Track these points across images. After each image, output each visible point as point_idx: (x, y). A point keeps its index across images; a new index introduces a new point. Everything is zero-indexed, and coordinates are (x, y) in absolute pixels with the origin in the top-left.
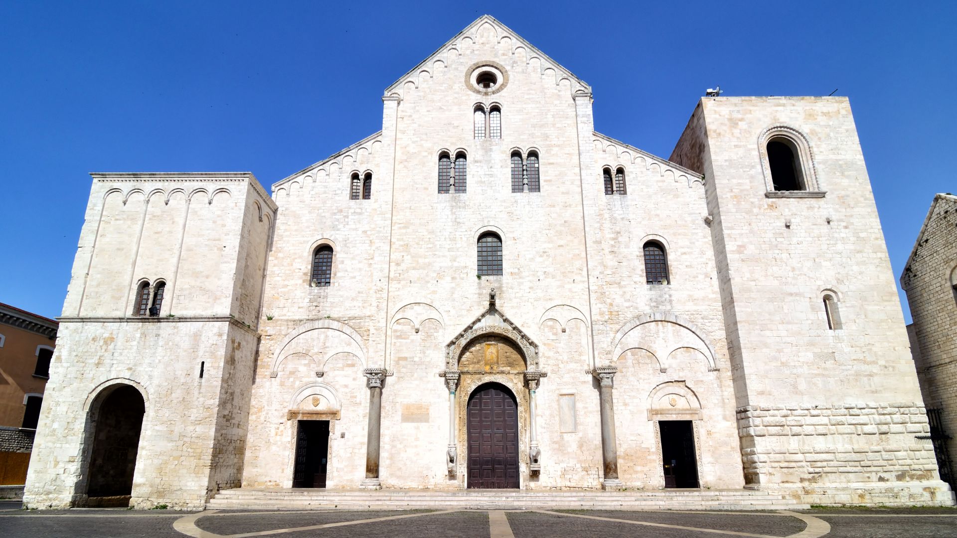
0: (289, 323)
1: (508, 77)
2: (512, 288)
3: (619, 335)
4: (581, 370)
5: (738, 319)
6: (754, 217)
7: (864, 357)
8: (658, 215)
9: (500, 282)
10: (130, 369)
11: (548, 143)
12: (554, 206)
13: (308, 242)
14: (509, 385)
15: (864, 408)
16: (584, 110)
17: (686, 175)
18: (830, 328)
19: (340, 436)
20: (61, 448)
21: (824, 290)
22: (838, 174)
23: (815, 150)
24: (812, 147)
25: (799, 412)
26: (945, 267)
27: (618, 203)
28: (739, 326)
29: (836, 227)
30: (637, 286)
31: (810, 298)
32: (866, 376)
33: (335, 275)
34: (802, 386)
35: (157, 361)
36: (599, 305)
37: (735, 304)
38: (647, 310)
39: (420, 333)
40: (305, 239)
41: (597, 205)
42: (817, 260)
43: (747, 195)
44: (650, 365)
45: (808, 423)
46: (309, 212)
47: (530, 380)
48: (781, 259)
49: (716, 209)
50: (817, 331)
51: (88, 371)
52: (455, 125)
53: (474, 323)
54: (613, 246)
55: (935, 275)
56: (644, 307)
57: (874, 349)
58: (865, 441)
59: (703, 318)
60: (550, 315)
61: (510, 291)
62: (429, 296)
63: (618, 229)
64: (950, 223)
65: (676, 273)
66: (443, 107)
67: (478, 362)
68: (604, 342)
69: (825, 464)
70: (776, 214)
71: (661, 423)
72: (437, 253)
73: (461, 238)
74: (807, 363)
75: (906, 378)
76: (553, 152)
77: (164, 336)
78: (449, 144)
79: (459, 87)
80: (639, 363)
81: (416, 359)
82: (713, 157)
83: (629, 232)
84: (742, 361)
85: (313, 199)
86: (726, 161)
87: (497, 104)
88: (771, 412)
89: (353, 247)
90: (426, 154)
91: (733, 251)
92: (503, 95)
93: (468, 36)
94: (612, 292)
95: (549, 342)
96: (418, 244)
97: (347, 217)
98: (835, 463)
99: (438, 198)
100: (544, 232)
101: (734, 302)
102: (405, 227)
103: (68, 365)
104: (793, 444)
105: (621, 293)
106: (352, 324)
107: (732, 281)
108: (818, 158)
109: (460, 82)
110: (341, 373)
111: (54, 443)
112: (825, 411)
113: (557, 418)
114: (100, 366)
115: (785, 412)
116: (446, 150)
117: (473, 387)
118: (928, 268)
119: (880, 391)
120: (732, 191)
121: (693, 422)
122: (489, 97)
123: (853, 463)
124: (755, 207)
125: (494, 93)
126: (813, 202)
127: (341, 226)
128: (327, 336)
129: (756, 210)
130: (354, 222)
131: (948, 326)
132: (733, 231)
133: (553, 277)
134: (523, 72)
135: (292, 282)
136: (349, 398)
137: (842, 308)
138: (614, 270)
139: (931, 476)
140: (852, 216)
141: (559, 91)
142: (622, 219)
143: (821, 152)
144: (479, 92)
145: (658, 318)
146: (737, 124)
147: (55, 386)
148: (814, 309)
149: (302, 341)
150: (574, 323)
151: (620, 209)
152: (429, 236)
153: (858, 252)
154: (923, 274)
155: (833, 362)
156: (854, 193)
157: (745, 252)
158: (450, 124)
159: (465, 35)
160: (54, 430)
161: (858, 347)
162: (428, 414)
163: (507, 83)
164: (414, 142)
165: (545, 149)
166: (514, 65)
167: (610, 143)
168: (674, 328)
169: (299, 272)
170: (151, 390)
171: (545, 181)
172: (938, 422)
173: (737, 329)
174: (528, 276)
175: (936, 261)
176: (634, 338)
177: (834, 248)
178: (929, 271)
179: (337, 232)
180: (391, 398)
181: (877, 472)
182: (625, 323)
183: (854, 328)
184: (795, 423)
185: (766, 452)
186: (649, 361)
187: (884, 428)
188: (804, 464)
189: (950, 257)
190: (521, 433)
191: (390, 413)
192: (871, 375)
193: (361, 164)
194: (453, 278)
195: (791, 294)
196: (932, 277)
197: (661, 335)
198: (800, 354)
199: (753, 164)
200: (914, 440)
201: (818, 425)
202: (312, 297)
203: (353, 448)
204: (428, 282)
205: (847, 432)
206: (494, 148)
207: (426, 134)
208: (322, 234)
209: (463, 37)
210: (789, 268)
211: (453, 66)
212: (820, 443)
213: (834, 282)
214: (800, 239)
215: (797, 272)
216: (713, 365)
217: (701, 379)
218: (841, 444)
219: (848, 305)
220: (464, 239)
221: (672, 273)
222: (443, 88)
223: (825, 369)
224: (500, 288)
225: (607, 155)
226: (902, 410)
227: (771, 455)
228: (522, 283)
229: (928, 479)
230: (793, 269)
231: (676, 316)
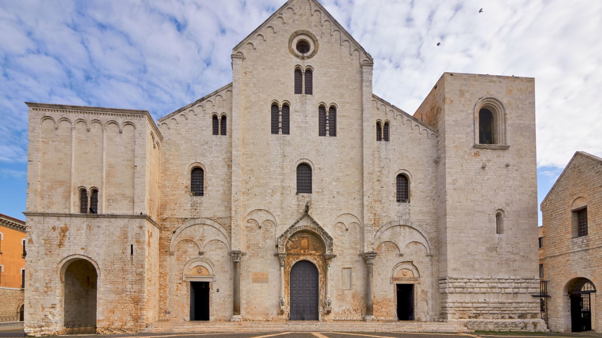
0: (179, 220)
1: (318, 46)
2: (318, 202)
3: (379, 233)
4: (356, 254)
5: (448, 226)
6: (465, 161)
7: (513, 250)
8: (407, 157)
9: (310, 197)
10: (83, 249)
11: (343, 100)
12: (345, 147)
13: (186, 164)
14: (315, 262)
15: (507, 279)
16: (367, 76)
17: (427, 129)
18: (497, 233)
19: (216, 291)
20: (44, 299)
21: (498, 210)
22: (519, 134)
23: (508, 116)
24: (506, 114)
25: (474, 280)
26: (570, 198)
27: (383, 147)
28: (448, 230)
29: (511, 170)
30: (391, 203)
31: (489, 214)
32: (512, 261)
33: (206, 188)
34: (477, 266)
35: (101, 244)
36: (369, 215)
37: (447, 216)
38: (396, 219)
39: (262, 229)
40: (184, 162)
41: (372, 148)
42: (497, 191)
43: (463, 146)
44: (394, 252)
45: (477, 287)
46: (185, 142)
47: (327, 259)
48: (477, 189)
49: (443, 154)
50: (490, 234)
51: (54, 250)
52: (282, 82)
53: (296, 223)
54: (379, 176)
55: (563, 203)
56: (394, 216)
57: (519, 246)
58: (505, 297)
59: (426, 225)
60: (340, 220)
61: (317, 203)
62: (267, 205)
63: (382, 165)
64: (580, 171)
65: (414, 196)
66: (274, 67)
67: (297, 248)
68: (369, 237)
69: (482, 309)
70: (478, 159)
71: (398, 285)
72: (271, 176)
73: (287, 166)
74: (481, 253)
75: (533, 263)
76: (346, 108)
77: (103, 227)
78: (278, 97)
79: (284, 51)
80: (388, 250)
81: (260, 245)
82: (446, 118)
83: (389, 168)
84: (447, 251)
85: (187, 133)
86: (454, 121)
87: (310, 67)
88: (459, 280)
89: (217, 169)
90: (262, 103)
91: (450, 183)
92: (314, 60)
93: (290, 7)
94: (376, 207)
95: (338, 236)
96: (259, 169)
97: (212, 147)
98: (488, 309)
99: (272, 137)
100: (338, 165)
101: (446, 215)
102: (251, 157)
103: (39, 245)
104: (468, 298)
105: (381, 207)
106: (219, 222)
107: (447, 202)
108: (509, 122)
109: (285, 47)
110: (215, 253)
111: (39, 296)
112: (487, 280)
113: (341, 282)
114: (61, 246)
115: (466, 280)
116: (276, 101)
117: (294, 263)
118: (559, 199)
119: (518, 270)
120: (454, 143)
121: (415, 285)
122: (305, 61)
123: (497, 309)
124: (466, 154)
125: (308, 57)
126: (501, 153)
127: (207, 154)
128: (204, 229)
129: (466, 157)
130: (217, 152)
131: (563, 234)
132: (452, 170)
133: (342, 195)
134: (328, 42)
135: (178, 192)
136: (220, 268)
137: (505, 221)
138: (378, 192)
139: (536, 316)
140: (521, 163)
141: (352, 60)
142: (386, 158)
143: (511, 118)
144: (298, 56)
145: (401, 224)
146: (464, 94)
147: (32, 259)
148: (490, 221)
149: (188, 232)
150: (353, 225)
151: (385, 151)
152: (266, 164)
153: (521, 187)
154: (556, 202)
155: (495, 252)
156: (526, 147)
157: (457, 184)
158: (278, 81)
159: (289, 6)
160: (37, 288)
161: (510, 244)
162: (268, 278)
163: (317, 50)
164: (254, 94)
165: (341, 105)
166: (323, 36)
167: (382, 104)
168: (410, 230)
169: (182, 185)
170: (100, 263)
171: (340, 129)
172: (545, 287)
173: (446, 232)
174: (328, 194)
175: (566, 194)
176: (387, 235)
177: (508, 183)
178: (559, 200)
179: (206, 158)
180: (246, 268)
181: (508, 314)
182: (382, 227)
183: (510, 233)
184: (471, 287)
185: (453, 302)
186: (394, 250)
187: (516, 290)
188: (471, 309)
189: (575, 193)
190: (321, 290)
191: (246, 278)
192: (515, 261)
193: (218, 108)
194: (282, 194)
195: (479, 212)
196: (560, 204)
197: (402, 234)
198: (478, 248)
199: (469, 124)
200: (531, 297)
201: (482, 288)
202: (192, 203)
203: (225, 298)
204: (266, 196)
205: (497, 292)
206: (308, 101)
207: (263, 88)
208: (195, 159)
209: (287, 7)
210: (480, 195)
211: (280, 33)
212: (481, 298)
213: (504, 205)
214: (489, 177)
215: (484, 198)
216: (429, 252)
217: (421, 260)
218: (492, 299)
219: (509, 219)
220: (289, 167)
221: (412, 196)
222: (273, 51)
223: (491, 257)
224: (310, 201)
225: (380, 112)
226: (527, 281)
227: (456, 304)
228: (324, 199)
229: (534, 318)
230: (482, 196)
231: (412, 223)
